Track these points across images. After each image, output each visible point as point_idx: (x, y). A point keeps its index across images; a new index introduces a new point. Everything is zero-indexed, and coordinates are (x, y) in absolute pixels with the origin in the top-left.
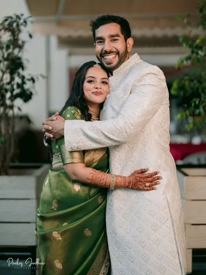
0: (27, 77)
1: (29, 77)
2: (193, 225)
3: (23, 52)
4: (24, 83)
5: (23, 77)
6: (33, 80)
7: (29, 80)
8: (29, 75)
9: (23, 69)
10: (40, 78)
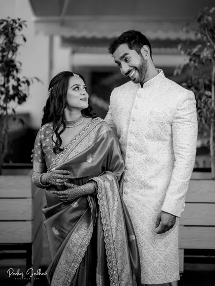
0: (22, 79)
1: (24, 80)
2: (185, 226)
3: (16, 55)
4: (19, 85)
5: (18, 80)
6: (28, 82)
7: (23, 82)
8: (24, 77)
9: (17, 72)
10: (35, 81)
